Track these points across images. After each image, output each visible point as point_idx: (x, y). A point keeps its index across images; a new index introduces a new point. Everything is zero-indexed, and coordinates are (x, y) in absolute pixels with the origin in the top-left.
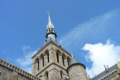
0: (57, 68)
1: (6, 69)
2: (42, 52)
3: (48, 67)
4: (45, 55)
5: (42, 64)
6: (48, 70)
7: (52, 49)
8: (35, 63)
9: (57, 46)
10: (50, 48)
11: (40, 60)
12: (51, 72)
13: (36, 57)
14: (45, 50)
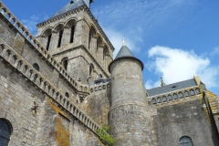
0: (87, 56)
1: (4, 23)
2: (61, 20)
3: (70, 50)
4: (66, 28)
5: (57, 42)
6: (69, 55)
7: (84, 20)
8: (42, 36)
9: (93, 18)
10: (80, 18)
11: (53, 35)
12: (74, 60)
13: (47, 26)
14: (68, 18)
